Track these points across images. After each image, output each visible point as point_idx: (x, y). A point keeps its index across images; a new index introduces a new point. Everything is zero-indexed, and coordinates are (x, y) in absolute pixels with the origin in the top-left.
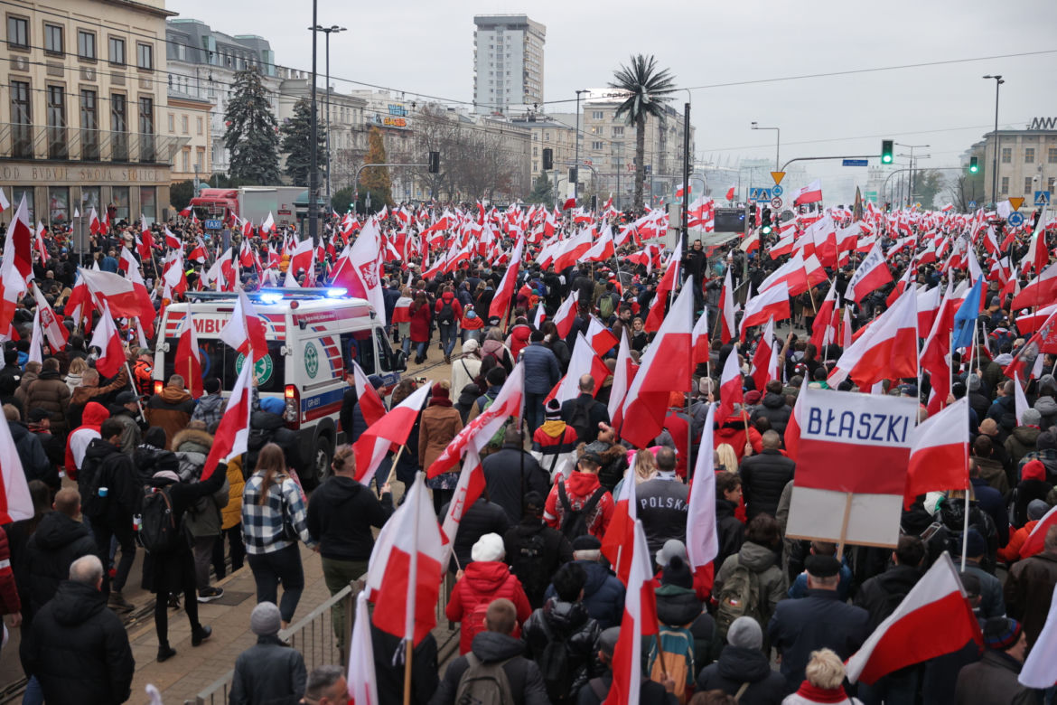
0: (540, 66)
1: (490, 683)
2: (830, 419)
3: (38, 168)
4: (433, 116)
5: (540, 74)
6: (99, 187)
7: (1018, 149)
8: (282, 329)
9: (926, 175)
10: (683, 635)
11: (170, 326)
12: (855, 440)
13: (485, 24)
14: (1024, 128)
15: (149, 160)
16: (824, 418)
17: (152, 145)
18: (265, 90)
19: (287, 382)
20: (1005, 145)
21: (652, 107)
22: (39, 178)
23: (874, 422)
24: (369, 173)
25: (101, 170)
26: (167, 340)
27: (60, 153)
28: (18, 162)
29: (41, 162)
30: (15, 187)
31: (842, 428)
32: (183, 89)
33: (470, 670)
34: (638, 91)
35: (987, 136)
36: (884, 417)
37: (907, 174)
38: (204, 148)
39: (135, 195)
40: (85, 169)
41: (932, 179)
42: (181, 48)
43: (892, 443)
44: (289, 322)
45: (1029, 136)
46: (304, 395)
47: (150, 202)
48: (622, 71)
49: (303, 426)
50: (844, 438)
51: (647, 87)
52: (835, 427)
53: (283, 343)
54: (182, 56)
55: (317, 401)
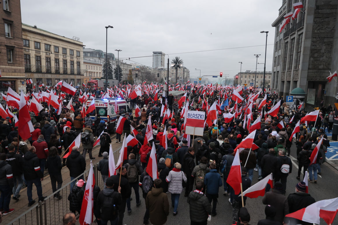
0: (164, 60)
1: (133, 168)
2: (191, 115)
3: (52, 75)
4: (143, 68)
5: (164, 62)
6: (67, 79)
7: (244, 75)
8: (107, 105)
9: (228, 80)
10: (171, 155)
11: (87, 104)
12: (195, 118)
13: (155, 53)
14: (245, 72)
15: (79, 74)
16: (190, 115)
17: (80, 71)
18: (110, 62)
19: (108, 115)
20: (242, 75)
21: (179, 66)
22: (53, 77)
23: (198, 116)
24: (129, 77)
25: (68, 75)
26: (87, 107)
27: (58, 72)
28: (48, 74)
29: (53, 74)
30: (47, 79)
31: (193, 117)
32: (98, 62)
33: (129, 166)
34: (176, 63)
35: (239, 73)
36: (199, 115)
37: (225, 79)
38: (100, 73)
39: (76, 81)
40: (64, 75)
41: (229, 81)
42: (97, 55)
43: (201, 119)
44: (108, 104)
45: (246, 73)
46: (111, 117)
47: (80, 82)
48: (173, 59)
49: (110, 123)
50: (193, 118)
51: (178, 63)
52: (192, 116)
53: (107, 108)
54: (97, 56)
55: (114, 118)
